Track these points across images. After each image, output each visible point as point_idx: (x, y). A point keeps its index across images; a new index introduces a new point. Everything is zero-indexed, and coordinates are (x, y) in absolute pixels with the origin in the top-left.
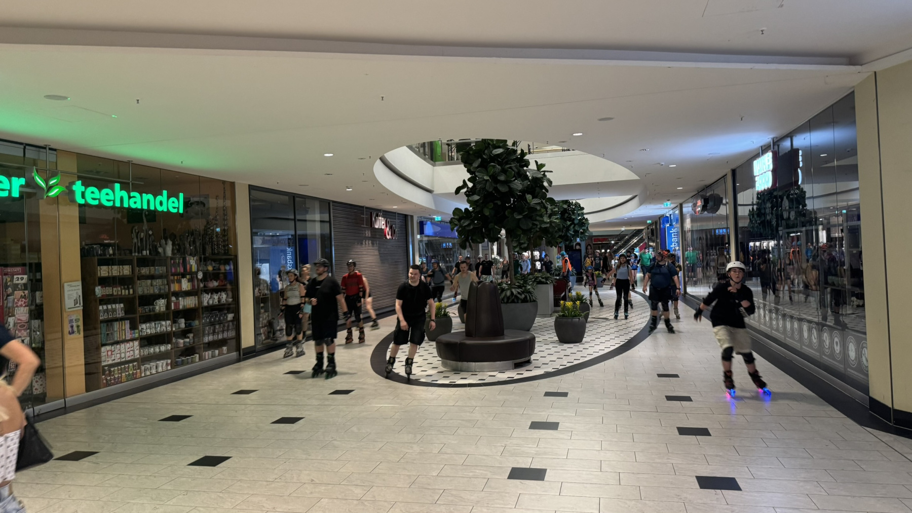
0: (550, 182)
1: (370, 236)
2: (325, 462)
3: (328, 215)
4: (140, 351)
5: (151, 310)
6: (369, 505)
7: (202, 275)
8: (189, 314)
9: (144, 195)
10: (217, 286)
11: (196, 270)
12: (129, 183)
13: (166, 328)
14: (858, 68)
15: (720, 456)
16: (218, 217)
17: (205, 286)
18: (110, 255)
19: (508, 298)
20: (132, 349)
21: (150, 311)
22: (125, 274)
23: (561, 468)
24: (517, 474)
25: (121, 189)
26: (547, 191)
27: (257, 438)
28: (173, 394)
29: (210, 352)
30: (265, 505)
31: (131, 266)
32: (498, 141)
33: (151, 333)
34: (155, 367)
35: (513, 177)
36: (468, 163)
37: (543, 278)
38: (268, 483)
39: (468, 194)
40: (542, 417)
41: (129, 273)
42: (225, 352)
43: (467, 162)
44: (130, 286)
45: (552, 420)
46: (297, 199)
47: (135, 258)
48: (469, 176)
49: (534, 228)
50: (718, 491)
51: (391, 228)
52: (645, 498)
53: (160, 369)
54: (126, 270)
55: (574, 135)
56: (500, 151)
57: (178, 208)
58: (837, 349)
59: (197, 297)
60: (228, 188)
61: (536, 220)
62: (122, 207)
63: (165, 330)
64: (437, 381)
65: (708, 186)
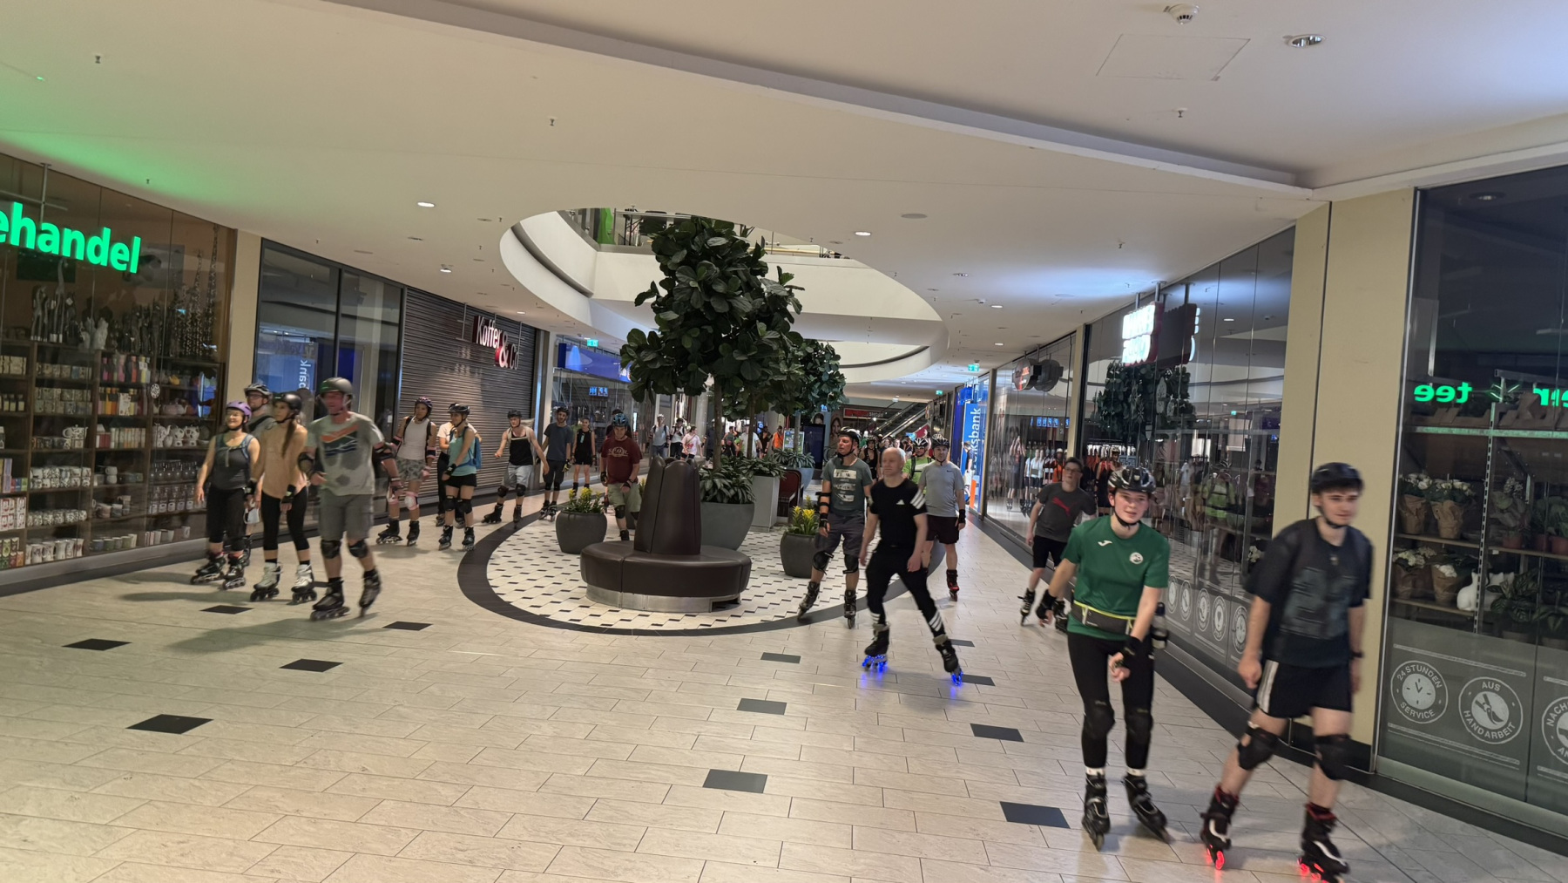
0: (798, 307)
1: (468, 357)
2: (384, 740)
3: (398, 311)
4: (27, 517)
5: (56, 444)
6: (465, 814)
7: (158, 392)
8: (124, 458)
9: (67, 231)
10: (183, 415)
11: (148, 382)
12: (39, 206)
13: (82, 480)
14: (1308, 192)
15: (1037, 774)
16: (198, 289)
17: (161, 412)
19: (707, 493)
20: (12, 512)
21: (53, 446)
22: (13, 372)
23: (790, 775)
24: (718, 780)
25: (24, 214)
26: (792, 320)
27: (258, 691)
28: (88, 602)
29: (159, 533)
30: (279, 804)
31: (25, 359)
32: (718, 222)
33: (51, 487)
34: (52, 550)
35: (739, 290)
36: (661, 254)
37: (765, 466)
38: (283, 768)
39: (660, 307)
40: (757, 693)
41: (20, 372)
42: (187, 536)
43: (661, 252)
44: (21, 396)
45: (773, 698)
46: (346, 275)
47: (36, 344)
48: (662, 276)
49: (764, 380)
50: (1035, 827)
51: (509, 348)
52: (922, 830)
53: (61, 555)
54: (16, 366)
55: (857, 233)
56: (721, 241)
57: (128, 264)
58: (1219, 624)
59: (144, 430)
60: (224, 238)
61: (768, 367)
62: (22, 249)
63: (79, 483)
64: (579, 621)
65: (1042, 347)
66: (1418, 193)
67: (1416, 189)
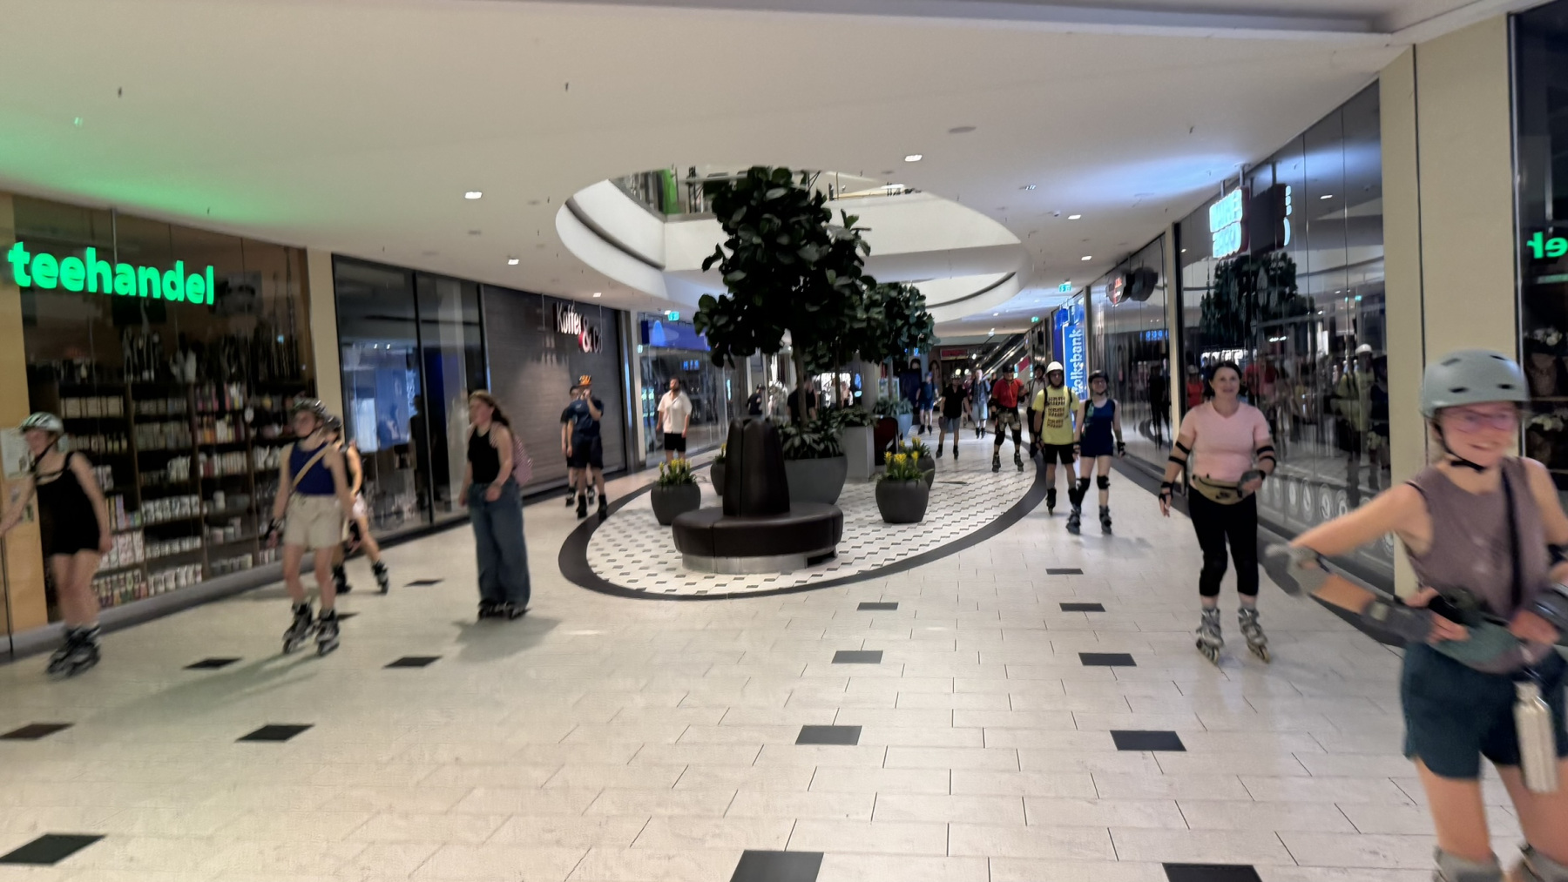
0: (867, 249)
1: (553, 346)
2: (479, 727)
3: (477, 311)
4: (145, 553)
5: (162, 477)
6: (555, 795)
7: (252, 416)
8: (231, 483)
9: (142, 269)
10: (281, 435)
11: (242, 407)
12: (111, 249)
13: (191, 509)
14: (1387, 38)
15: (1151, 698)
16: (278, 314)
17: (258, 435)
18: (83, 380)
19: (797, 450)
20: (131, 546)
21: (160, 479)
22: (111, 413)
23: (885, 724)
24: (810, 735)
25: (98, 259)
26: (862, 263)
27: (359, 693)
28: (209, 624)
30: (373, 802)
31: (121, 399)
32: (776, 171)
33: (163, 519)
34: (173, 578)
35: (803, 240)
36: (724, 215)
37: (855, 416)
38: (380, 766)
39: (726, 269)
40: (853, 644)
41: (118, 412)
43: (722, 212)
44: (123, 435)
45: (868, 647)
46: (421, 281)
47: (130, 383)
48: (725, 237)
49: (841, 329)
50: (1148, 754)
51: (591, 332)
52: (1026, 768)
53: (183, 582)
54: (114, 406)
55: (907, 159)
56: (779, 193)
57: (205, 296)
59: (245, 455)
60: (295, 259)
61: (844, 315)
62: (100, 294)
63: (189, 512)
64: (675, 590)
65: (1134, 255)
66: (1512, 19)
67: (1509, 15)
